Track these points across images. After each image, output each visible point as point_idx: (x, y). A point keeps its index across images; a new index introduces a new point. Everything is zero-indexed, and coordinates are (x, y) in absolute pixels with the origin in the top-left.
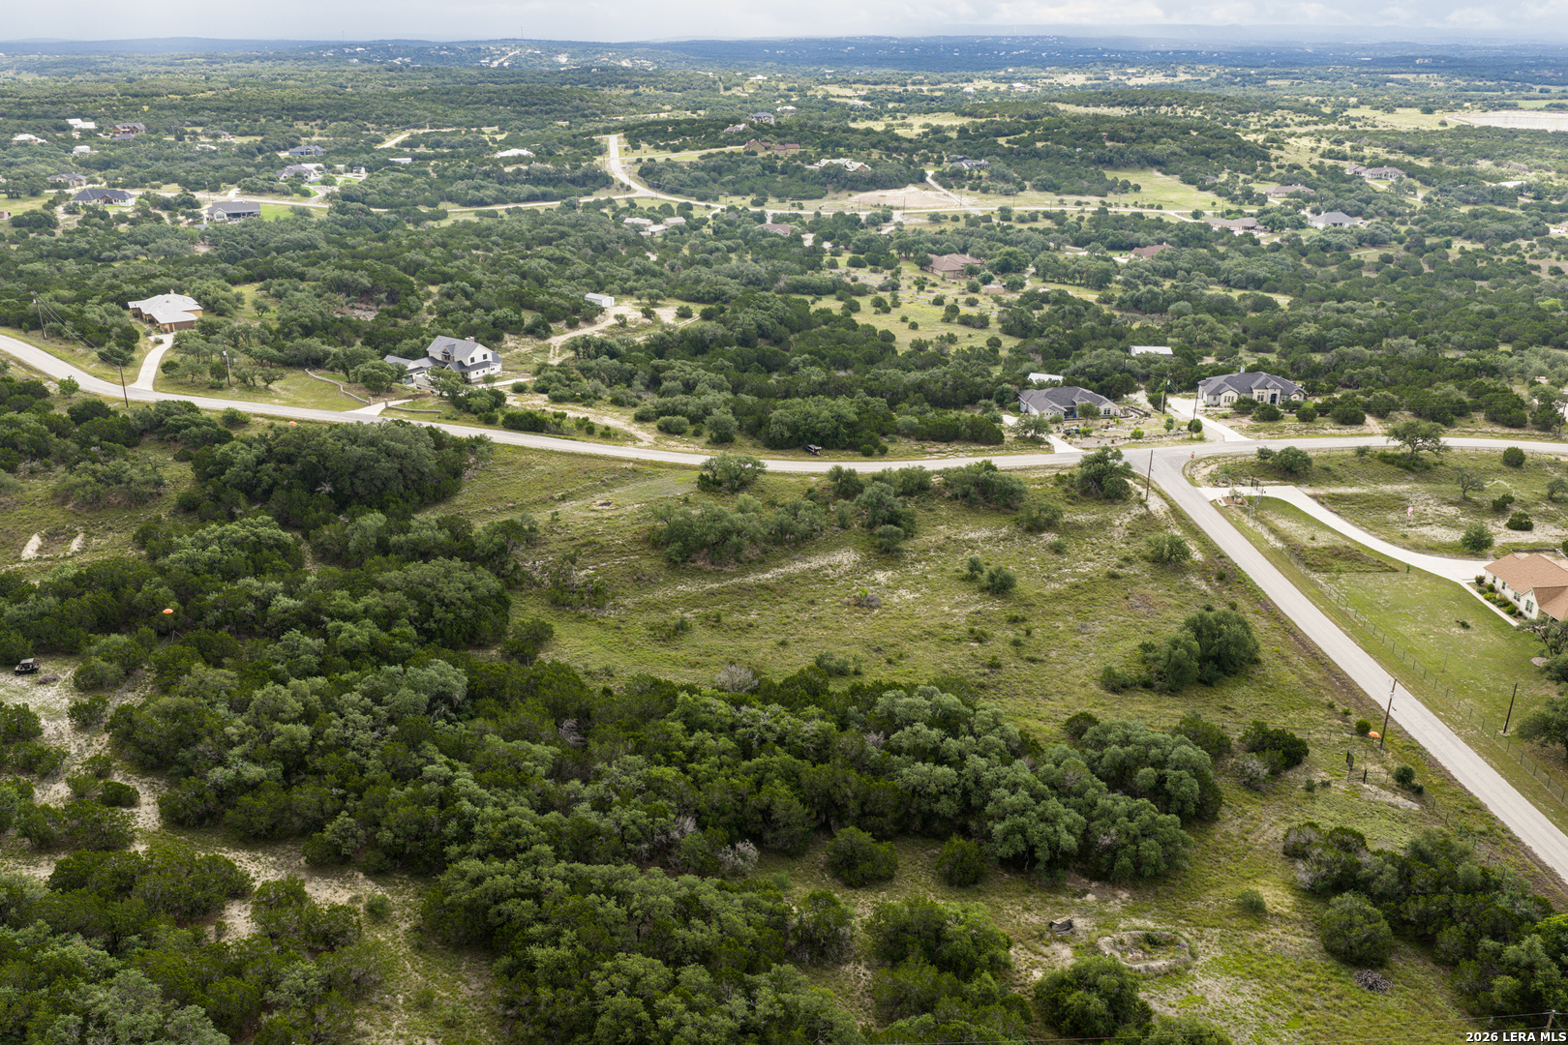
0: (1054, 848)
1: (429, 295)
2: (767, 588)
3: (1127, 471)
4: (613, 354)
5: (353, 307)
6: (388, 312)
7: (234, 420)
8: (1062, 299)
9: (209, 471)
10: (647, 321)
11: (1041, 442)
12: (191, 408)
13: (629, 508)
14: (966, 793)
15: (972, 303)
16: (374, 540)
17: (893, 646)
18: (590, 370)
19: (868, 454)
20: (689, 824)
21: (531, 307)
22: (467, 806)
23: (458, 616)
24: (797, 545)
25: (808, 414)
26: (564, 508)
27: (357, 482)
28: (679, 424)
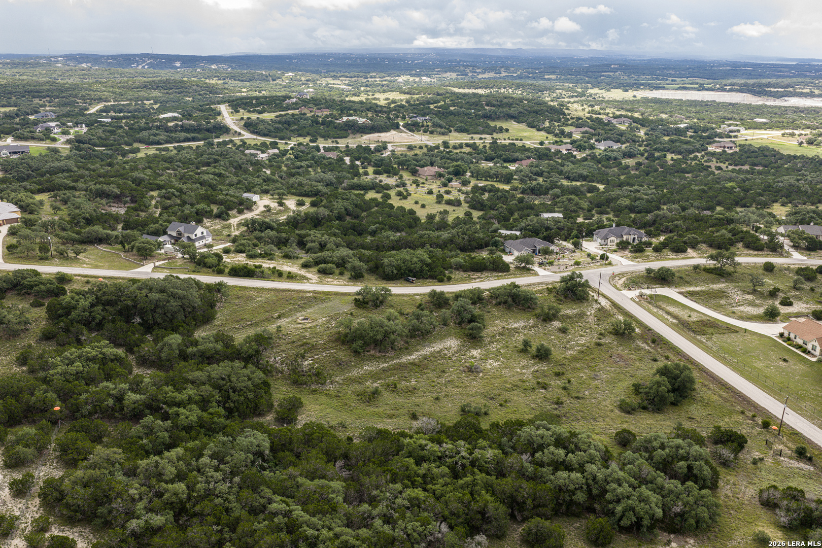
1: (152, 197)
2: (416, 365)
3: (586, 285)
4: (269, 227)
5: (110, 206)
6: (132, 208)
7: (63, 279)
8: (492, 190)
9: (55, 314)
10: (281, 208)
11: (529, 270)
12: (36, 273)
13: (320, 321)
15: (448, 193)
16: (177, 352)
17: (499, 395)
18: (262, 238)
19: (441, 281)
20: (444, 528)
21: (215, 203)
22: (310, 532)
23: (246, 398)
24: (424, 338)
25: (405, 261)
26: (283, 322)
27: (156, 315)
28: (331, 268)
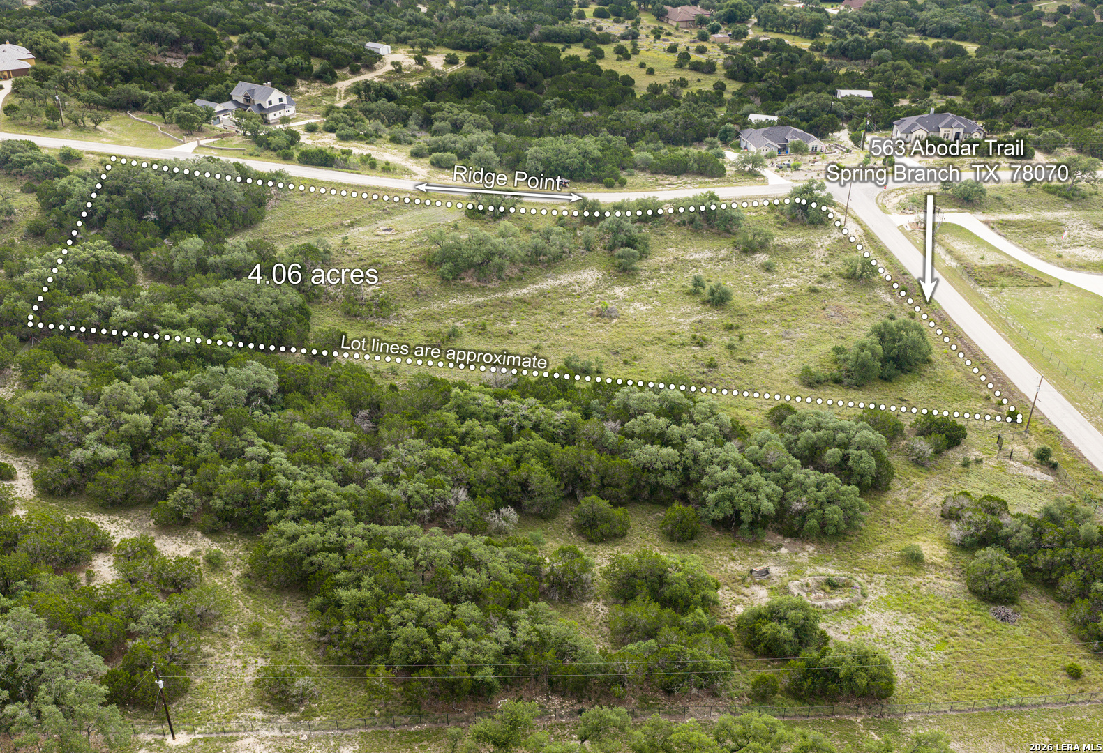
0: (756, 512)
1: (230, 44)
2: (524, 302)
3: (828, 201)
4: (390, 97)
5: (165, 56)
6: (196, 60)
7: (69, 157)
8: (779, 47)
9: (53, 202)
10: (420, 67)
11: (756, 175)
12: (32, 146)
13: (408, 233)
14: (686, 469)
15: (701, 50)
16: (194, 261)
17: (628, 349)
18: (371, 111)
19: (610, 186)
20: (462, 494)
21: (318, 55)
22: (282, 480)
23: (268, 325)
24: (549, 265)
25: (559, 151)
26: (353, 233)
27: (177, 211)
28: (449, 160)
